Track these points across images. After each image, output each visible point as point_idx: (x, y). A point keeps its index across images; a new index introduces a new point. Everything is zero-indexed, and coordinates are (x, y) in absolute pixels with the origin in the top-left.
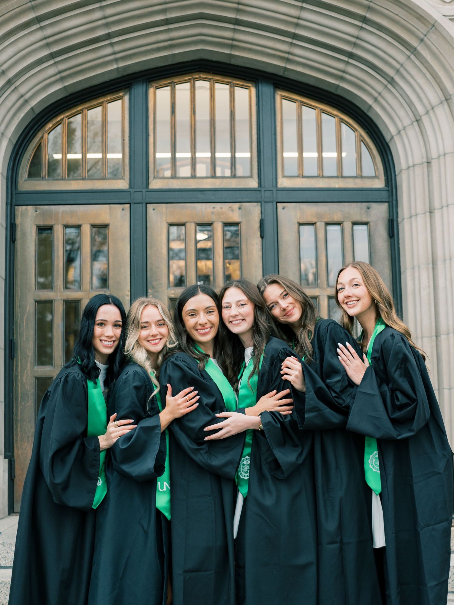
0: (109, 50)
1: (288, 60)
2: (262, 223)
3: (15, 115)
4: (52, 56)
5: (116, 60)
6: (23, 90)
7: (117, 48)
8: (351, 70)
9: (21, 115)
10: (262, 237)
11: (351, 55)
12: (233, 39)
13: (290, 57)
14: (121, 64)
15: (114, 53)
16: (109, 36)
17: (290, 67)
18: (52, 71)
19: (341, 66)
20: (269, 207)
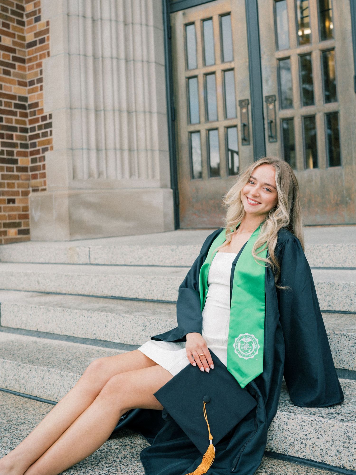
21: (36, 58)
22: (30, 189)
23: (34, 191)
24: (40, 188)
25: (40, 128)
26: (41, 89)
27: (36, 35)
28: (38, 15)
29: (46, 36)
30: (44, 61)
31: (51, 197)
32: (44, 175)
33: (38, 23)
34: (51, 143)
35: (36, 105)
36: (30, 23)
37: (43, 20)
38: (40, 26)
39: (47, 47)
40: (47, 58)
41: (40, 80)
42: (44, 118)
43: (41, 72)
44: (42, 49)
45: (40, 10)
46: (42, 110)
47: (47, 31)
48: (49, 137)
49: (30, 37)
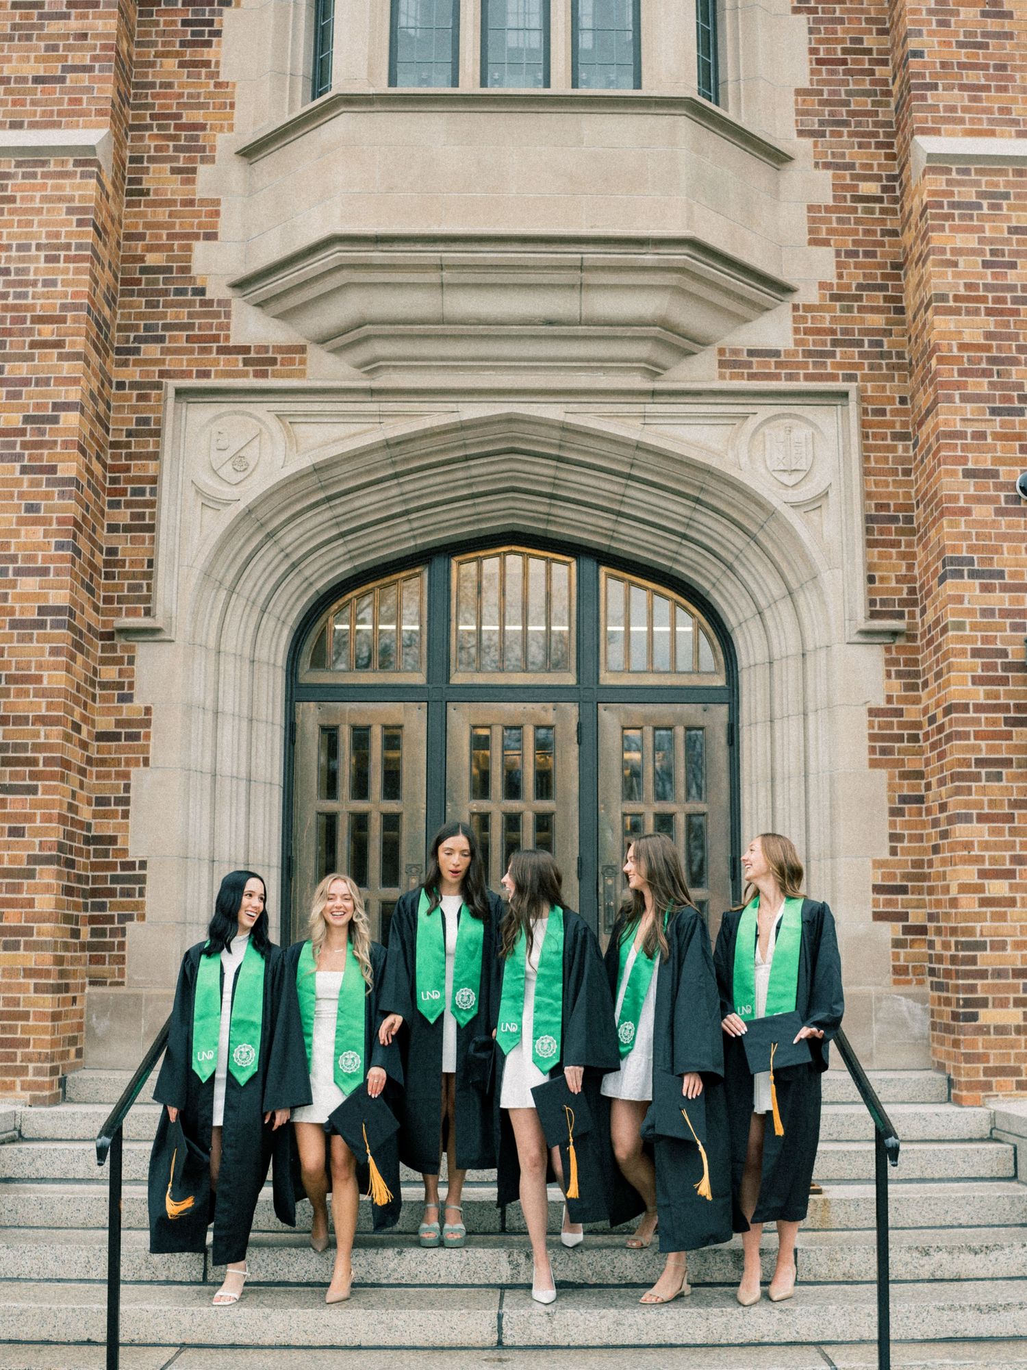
0: (406, 527)
1: (612, 538)
2: (579, 726)
3: (297, 599)
4: (342, 535)
5: (414, 537)
6: (307, 573)
7: (415, 525)
8: (685, 552)
9: (305, 599)
10: (579, 743)
11: (684, 536)
12: (549, 514)
13: (616, 535)
14: (419, 541)
15: (412, 530)
16: (407, 512)
17: (615, 545)
18: (341, 551)
19: (673, 547)
20: (589, 707)
21: (118, 762)
22: (87, 980)
23: (92, 983)
24: (109, 981)
25: (115, 879)
26: (126, 815)
27: (119, 723)
28: (126, 691)
29: (142, 731)
30: (133, 771)
31: (138, 997)
32: (121, 960)
33: (125, 705)
34: (143, 908)
35: (112, 840)
36: (105, 699)
37: (138, 703)
38: (128, 711)
39: (145, 749)
40: (142, 768)
41: (126, 801)
42: (129, 866)
43: (127, 788)
44: (132, 750)
45: (131, 685)
46: (125, 851)
47: (147, 723)
48: (137, 899)
49: (106, 723)
